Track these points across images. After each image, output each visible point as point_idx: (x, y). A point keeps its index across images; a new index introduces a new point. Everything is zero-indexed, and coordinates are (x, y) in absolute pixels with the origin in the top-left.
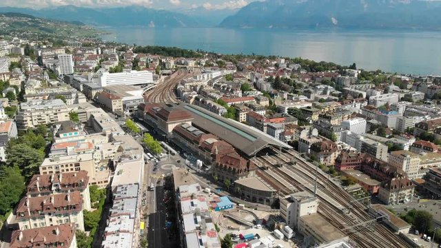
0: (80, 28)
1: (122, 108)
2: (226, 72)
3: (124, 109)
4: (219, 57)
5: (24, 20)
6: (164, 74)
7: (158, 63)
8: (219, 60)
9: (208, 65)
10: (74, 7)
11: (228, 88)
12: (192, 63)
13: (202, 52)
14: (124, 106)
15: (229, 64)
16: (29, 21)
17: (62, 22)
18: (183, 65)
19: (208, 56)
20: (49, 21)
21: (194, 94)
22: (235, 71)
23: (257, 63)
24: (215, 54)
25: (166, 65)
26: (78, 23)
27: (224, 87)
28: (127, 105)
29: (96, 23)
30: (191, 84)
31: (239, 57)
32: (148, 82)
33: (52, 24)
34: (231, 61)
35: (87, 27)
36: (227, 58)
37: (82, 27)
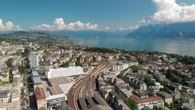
0: (67, 39)
1: (46, 106)
2: (132, 64)
3: (48, 107)
4: (126, 52)
5: (44, 35)
6: (94, 66)
7: (92, 58)
8: (126, 55)
9: (121, 59)
10: (66, 30)
11: (135, 81)
12: (111, 58)
13: (117, 50)
14: (48, 104)
15: (133, 58)
16: (46, 36)
17: (60, 37)
18: (106, 58)
19: (121, 52)
20: (55, 36)
21: (109, 88)
22: (137, 64)
23: (149, 57)
24: (124, 51)
25: (96, 60)
26: (67, 37)
27: (132, 79)
28: (51, 103)
29: (75, 37)
30: (108, 76)
31: (138, 53)
32: (80, 74)
33: (56, 37)
34: (133, 55)
35: (71, 38)
36: (131, 53)
37: (68, 38)
